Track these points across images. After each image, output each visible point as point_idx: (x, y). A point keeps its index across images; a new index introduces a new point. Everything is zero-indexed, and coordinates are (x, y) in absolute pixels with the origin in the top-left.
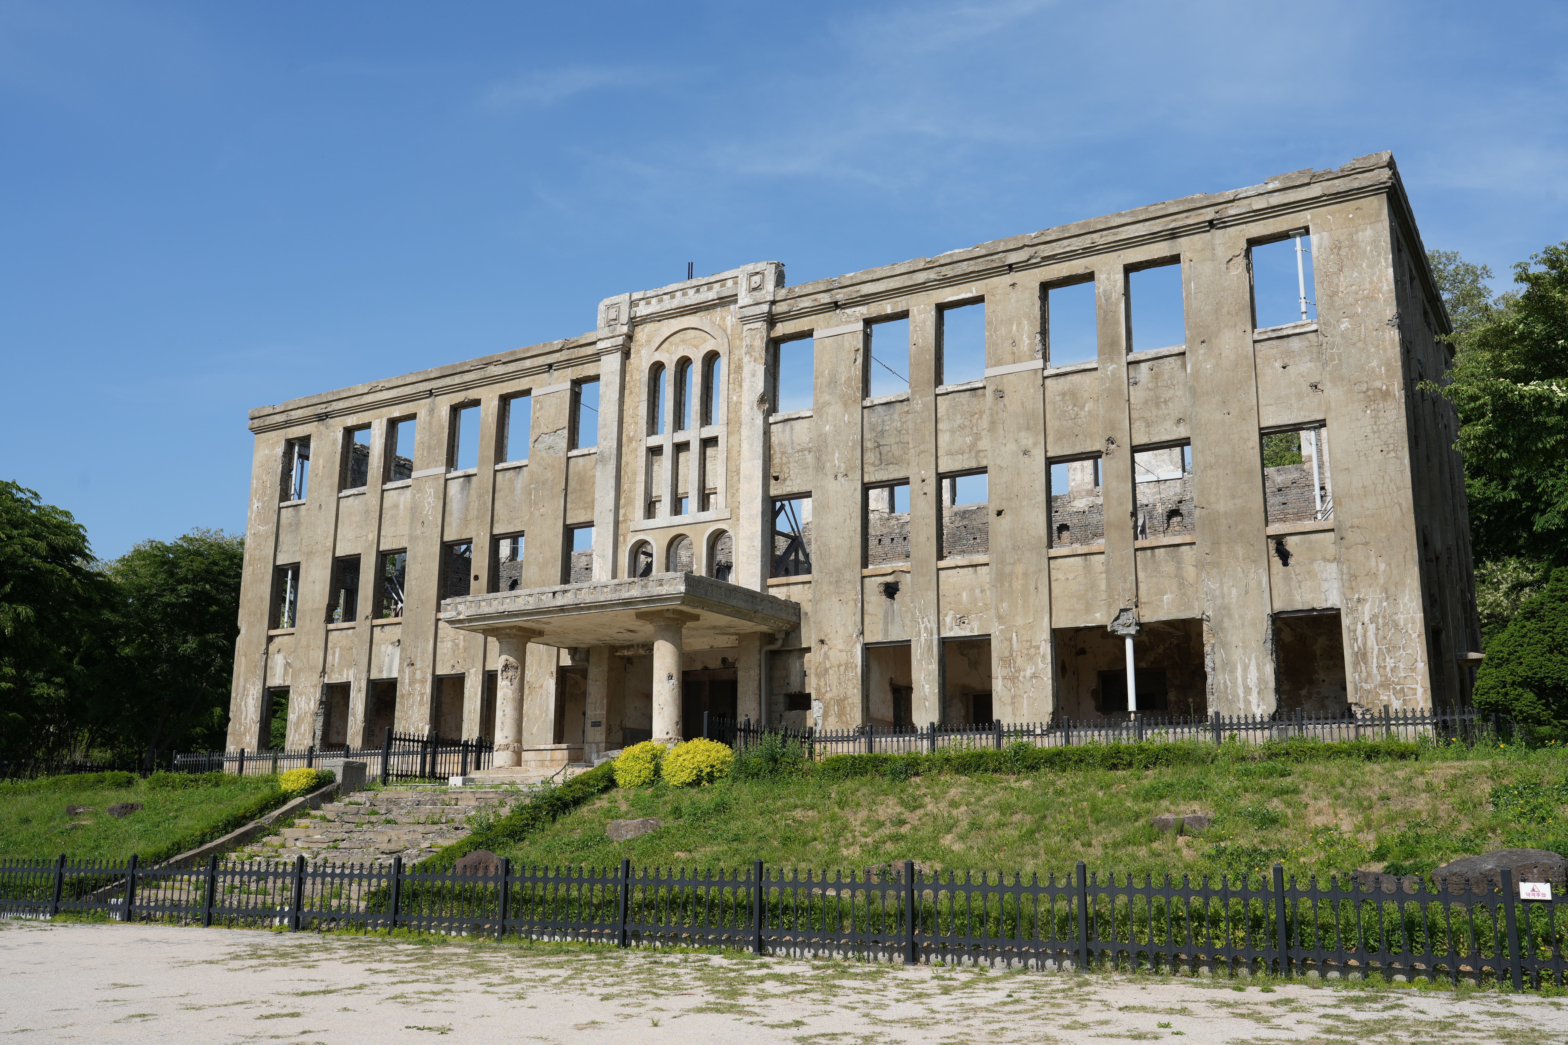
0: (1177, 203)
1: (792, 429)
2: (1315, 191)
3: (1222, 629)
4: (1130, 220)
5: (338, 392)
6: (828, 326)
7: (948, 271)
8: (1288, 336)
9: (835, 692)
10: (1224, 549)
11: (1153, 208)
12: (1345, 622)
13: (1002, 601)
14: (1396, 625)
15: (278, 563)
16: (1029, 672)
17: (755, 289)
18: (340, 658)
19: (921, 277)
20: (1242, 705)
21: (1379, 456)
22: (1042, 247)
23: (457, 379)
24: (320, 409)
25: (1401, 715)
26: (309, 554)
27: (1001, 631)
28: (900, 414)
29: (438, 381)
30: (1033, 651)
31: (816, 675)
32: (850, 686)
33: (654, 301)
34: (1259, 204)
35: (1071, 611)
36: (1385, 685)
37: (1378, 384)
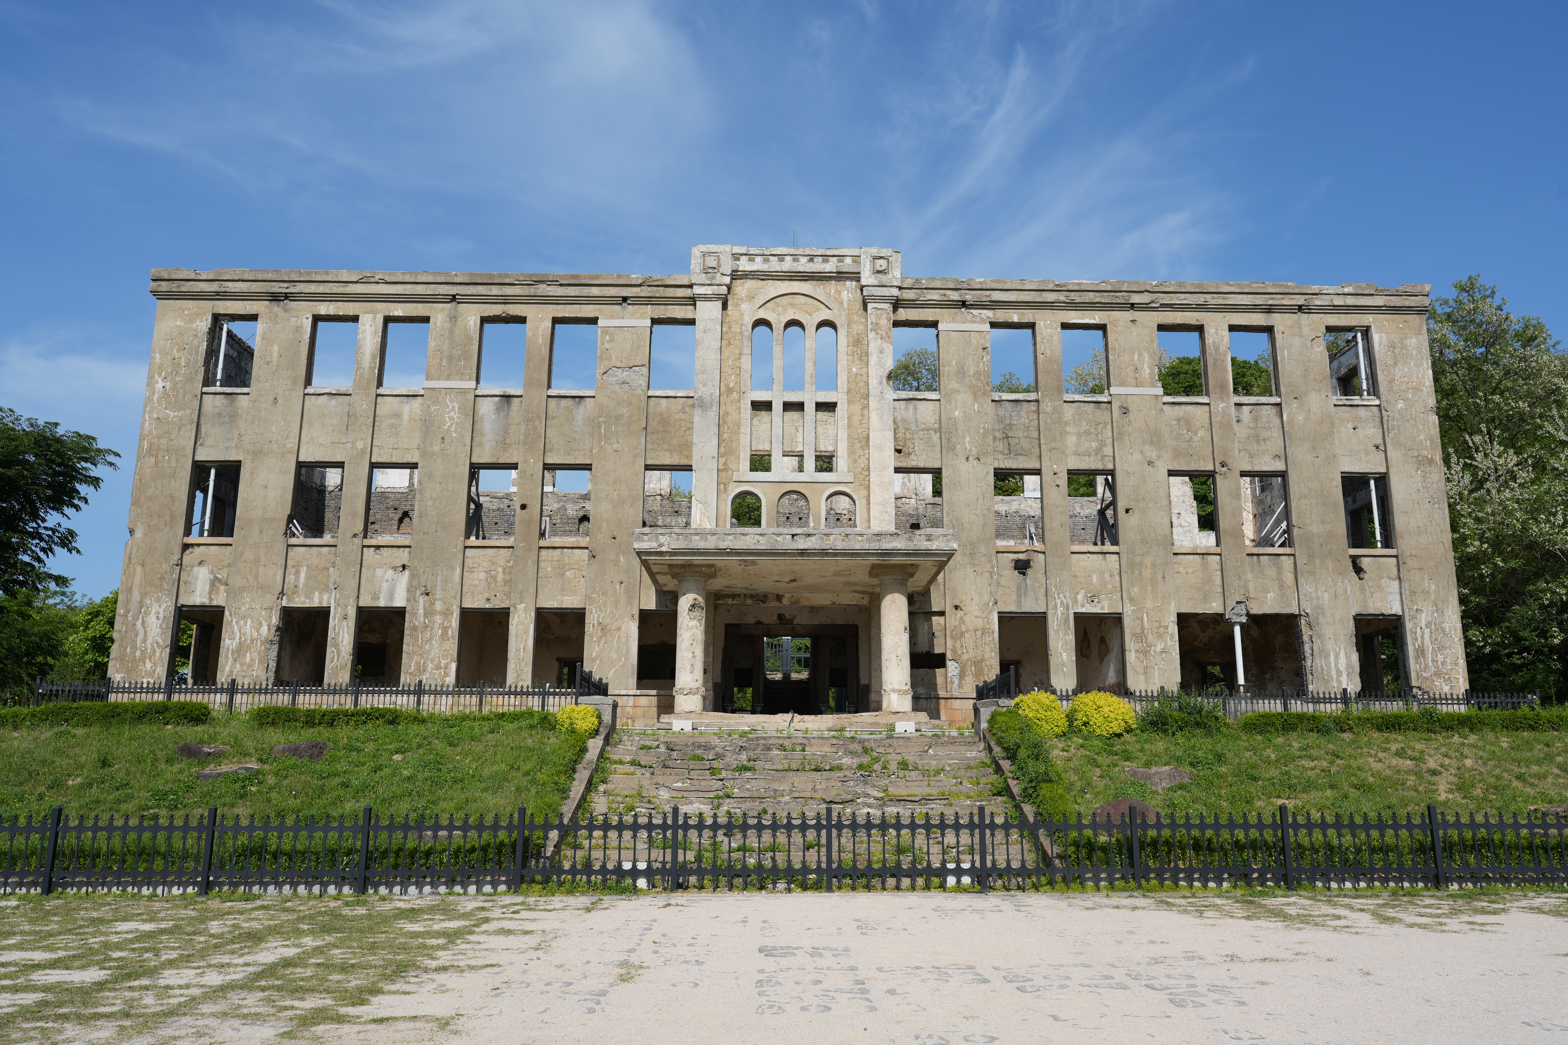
0: (1276, 286)
1: (915, 408)
2: (1379, 301)
3: (1318, 624)
4: (1237, 290)
5: (309, 274)
6: (953, 321)
7: (1077, 297)
8: (1358, 406)
9: (971, 654)
10: (1318, 561)
11: (1254, 285)
12: (1409, 625)
13: (1133, 586)
14: (1444, 631)
15: (198, 458)
16: (1159, 648)
17: (879, 272)
18: (308, 578)
19: (1051, 297)
20: (1335, 684)
21: (1428, 506)
22: (1162, 295)
23: (495, 290)
24: (276, 288)
25: (1449, 696)
26: (257, 454)
27: (1133, 611)
28: (1027, 412)
29: (467, 287)
30: (1162, 630)
31: (952, 637)
32: (988, 649)
33: (758, 259)
34: (1339, 301)
35: (1191, 599)
36: (1438, 674)
37: (1425, 453)
